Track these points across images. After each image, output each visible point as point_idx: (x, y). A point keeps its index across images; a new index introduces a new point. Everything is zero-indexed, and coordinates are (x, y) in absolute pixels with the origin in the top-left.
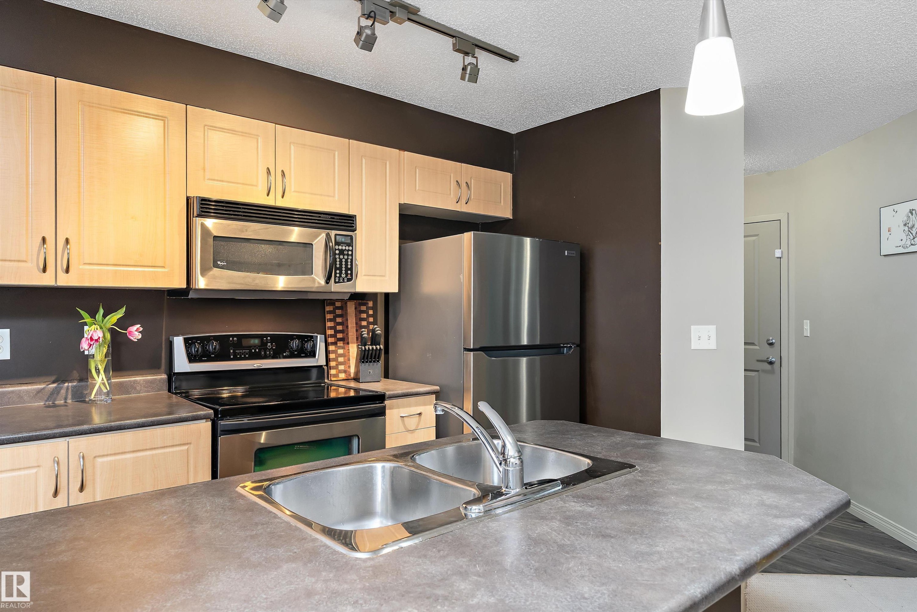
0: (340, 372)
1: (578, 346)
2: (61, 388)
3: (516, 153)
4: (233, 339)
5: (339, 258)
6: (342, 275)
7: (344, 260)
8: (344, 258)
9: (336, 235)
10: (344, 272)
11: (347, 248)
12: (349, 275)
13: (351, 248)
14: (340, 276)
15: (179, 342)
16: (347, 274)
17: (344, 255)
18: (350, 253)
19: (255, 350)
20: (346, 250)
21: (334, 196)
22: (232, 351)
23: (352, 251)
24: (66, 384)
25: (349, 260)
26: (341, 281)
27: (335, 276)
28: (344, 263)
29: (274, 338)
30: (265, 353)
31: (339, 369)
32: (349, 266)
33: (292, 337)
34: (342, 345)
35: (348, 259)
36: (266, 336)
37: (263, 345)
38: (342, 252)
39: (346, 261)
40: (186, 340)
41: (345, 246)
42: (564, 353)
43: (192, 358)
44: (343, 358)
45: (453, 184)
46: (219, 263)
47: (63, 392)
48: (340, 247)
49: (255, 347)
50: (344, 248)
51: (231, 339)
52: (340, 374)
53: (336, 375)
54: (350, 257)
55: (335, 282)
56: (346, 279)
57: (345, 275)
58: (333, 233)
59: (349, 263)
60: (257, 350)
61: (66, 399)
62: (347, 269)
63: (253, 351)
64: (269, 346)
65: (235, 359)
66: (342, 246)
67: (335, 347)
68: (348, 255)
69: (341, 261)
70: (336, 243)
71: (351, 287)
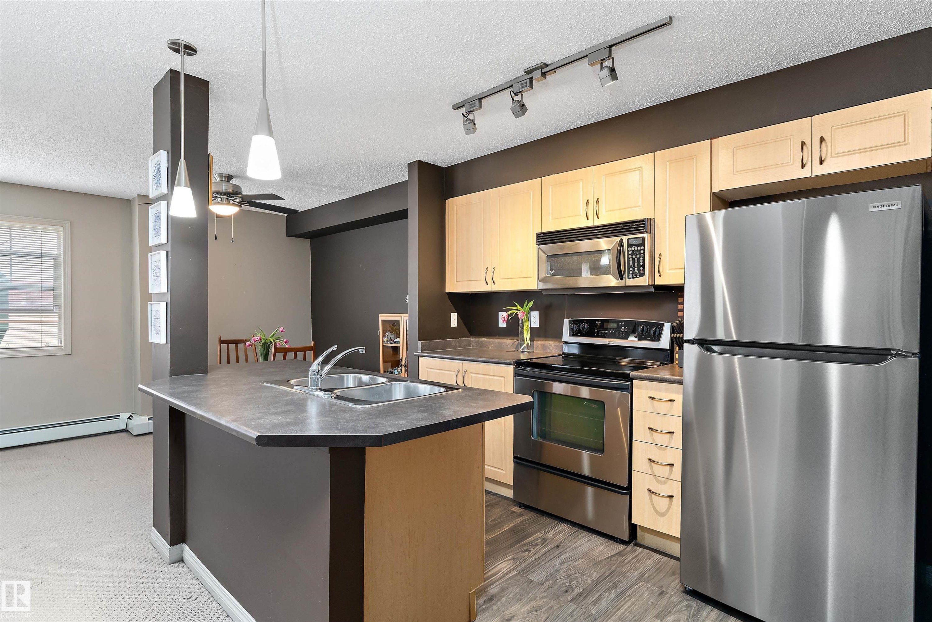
4: (598, 322)
5: (632, 258)
6: (635, 272)
7: (636, 259)
8: (636, 257)
9: (628, 239)
10: (636, 269)
11: (639, 248)
12: (641, 271)
13: (642, 248)
14: (633, 273)
15: (566, 322)
16: (639, 270)
17: (636, 254)
18: (642, 252)
19: (612, 331)
20: (639, 250)
21: (640, 206)
22: (596, 331)
23: (644, 250)
25: (641, 259)
26: (634, 277)
28: (636, 261)
29: (627, 323)
30: (619, 334)
32: (641, 264)
33: (641, 323)
35: (640, 257)
36: (622, 321)
37: (619, 328)
38: (633, 253)
39: (639, 259)
40: (570, 322)
41: (637, 247)
43: (574, 334)
46: (550, 272)
48: (633, 249)
49: (612, 329)
50: (636, 249)
51: (597, 322)
54: (642, 256)
55: (629, 278)
56: (638, 274)
57: (637, 272)
58: (625, 239)
59: (641, 261)
60: (613, 332)
62: (639, 266)
63: (610, 332)
64: (623, 329)
65: (598, 336)
66: (634, 247)
68: (640, 254)
69: (633, 260)
70: (629, 246)
71: (643, 281)
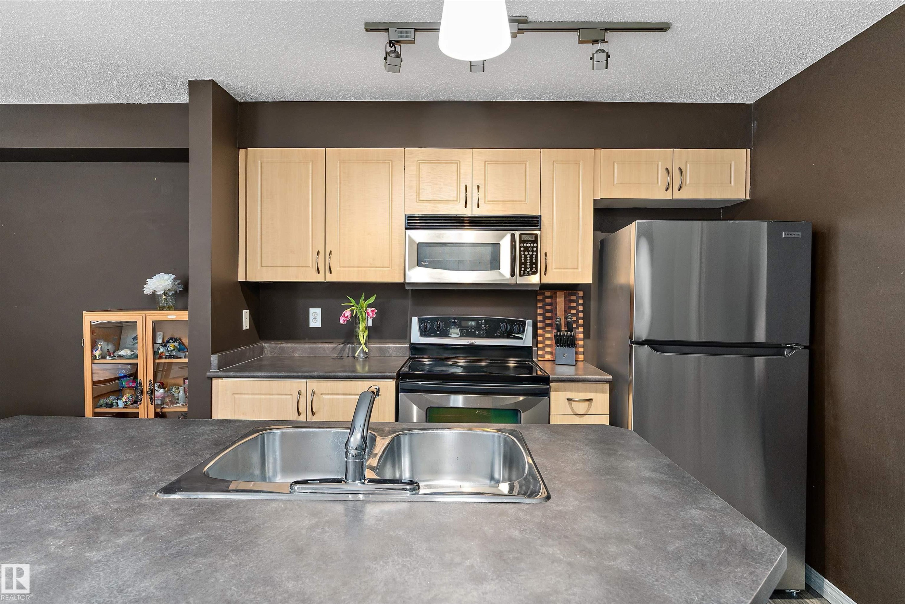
0: (547, 353)
1: (805, 347)
2: (346, 348)
3: (754, 124)
4: (454, 320)
5: (524, 254)
6: (527, 269)
7: (529, 256)
8: (528, 254)
9: (521, 235)
10: (528, 266)
11: (532, 245)
12: (534, 269)
13: (535, 245)
14: (525, 270)
15: (415, 321)
16: (531, 268)
17: (529, 251)
18: (535, 249)
19: (471, 330)
20: (531, 247)
21: (525, 201)
23: (537, 247)
24: (349, 345)
25: (534, 256)
26: (526, 274)
27: (520, 270)
28: (528, 258)
29: (488, 321)
30: (479, 333)
31: (546, 350)
32: (534, 261)
33: (502, 321)
34: (550, 330)
35: (533, 254)
36: (481, 319)
37: (478, 326)
38: (526, 249)
39: (531, 256)
40: (420, 321)
41: (530, 244)
42: (784, 355)
43: (424, 333)
44: (550, 341)
45: (662, 172)
46: (422, 263)
47: (347, 350)
48: (525, 245)
49: (471, 327)
50: (529, 245)
52: (546, 355)
53: (543, 356)
54: (535, 253)
55: (520, 275)
56: (530, 272)
57: (530, 269)
58: (517, 233)
59: (534, 259)
60: (473, 330)
61: (348, 354)
62: (532, 264)
63: (470, 330)
64: (483, 328)
66: (527, 244)
67: (543, 331)
68: (533, 251)
69: (526, 257)
70: (521, 241)
71: (534, 279)
